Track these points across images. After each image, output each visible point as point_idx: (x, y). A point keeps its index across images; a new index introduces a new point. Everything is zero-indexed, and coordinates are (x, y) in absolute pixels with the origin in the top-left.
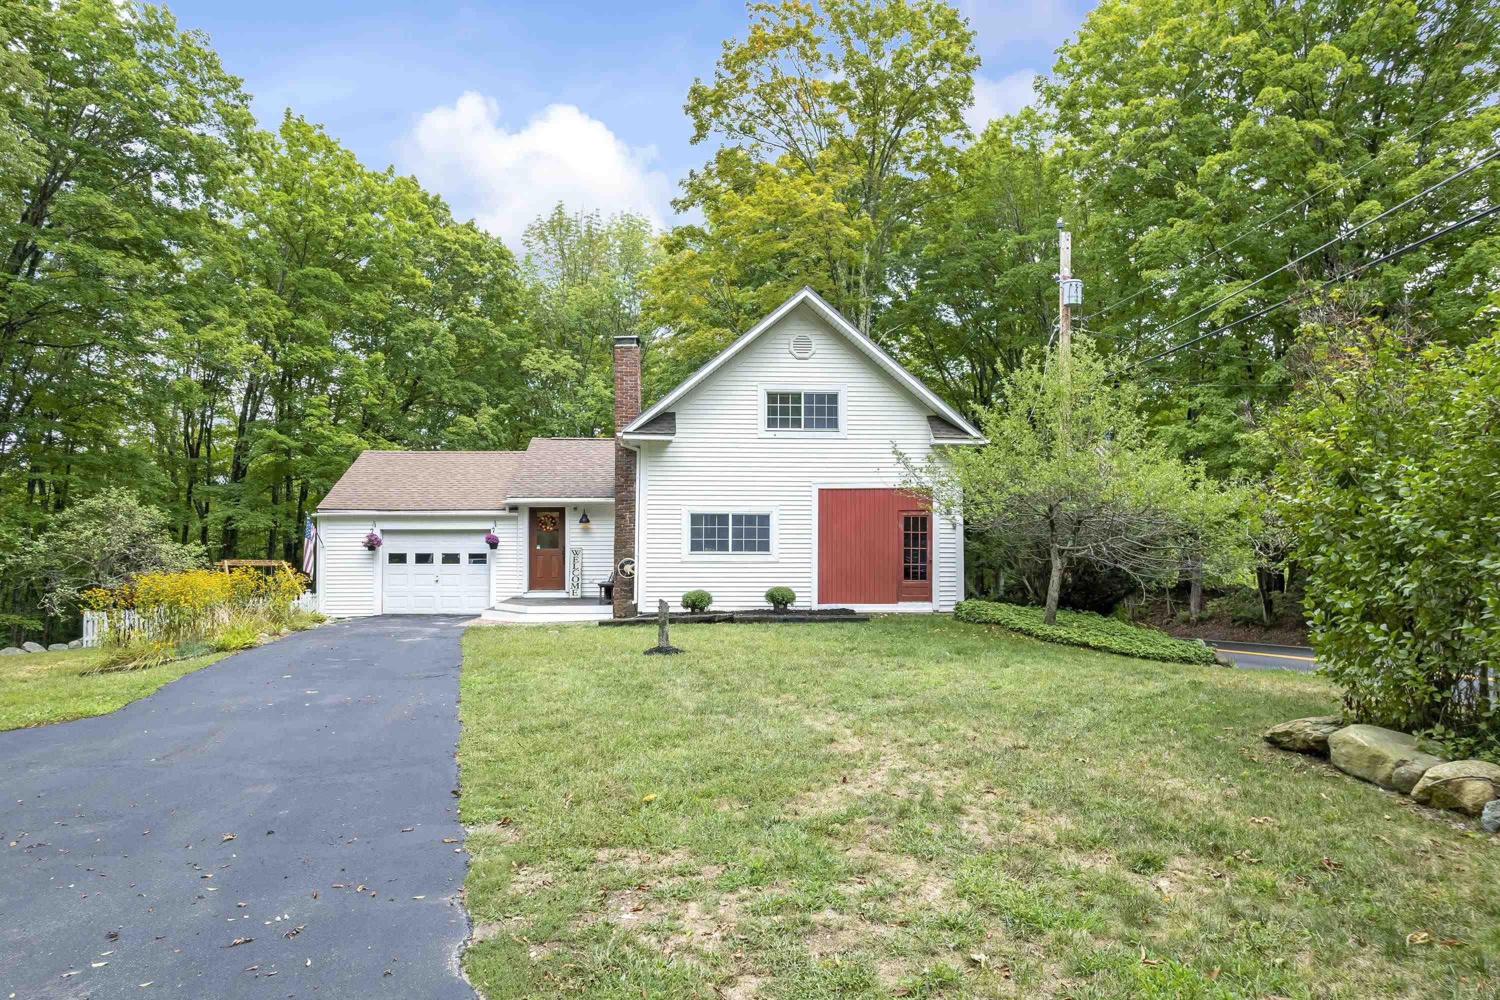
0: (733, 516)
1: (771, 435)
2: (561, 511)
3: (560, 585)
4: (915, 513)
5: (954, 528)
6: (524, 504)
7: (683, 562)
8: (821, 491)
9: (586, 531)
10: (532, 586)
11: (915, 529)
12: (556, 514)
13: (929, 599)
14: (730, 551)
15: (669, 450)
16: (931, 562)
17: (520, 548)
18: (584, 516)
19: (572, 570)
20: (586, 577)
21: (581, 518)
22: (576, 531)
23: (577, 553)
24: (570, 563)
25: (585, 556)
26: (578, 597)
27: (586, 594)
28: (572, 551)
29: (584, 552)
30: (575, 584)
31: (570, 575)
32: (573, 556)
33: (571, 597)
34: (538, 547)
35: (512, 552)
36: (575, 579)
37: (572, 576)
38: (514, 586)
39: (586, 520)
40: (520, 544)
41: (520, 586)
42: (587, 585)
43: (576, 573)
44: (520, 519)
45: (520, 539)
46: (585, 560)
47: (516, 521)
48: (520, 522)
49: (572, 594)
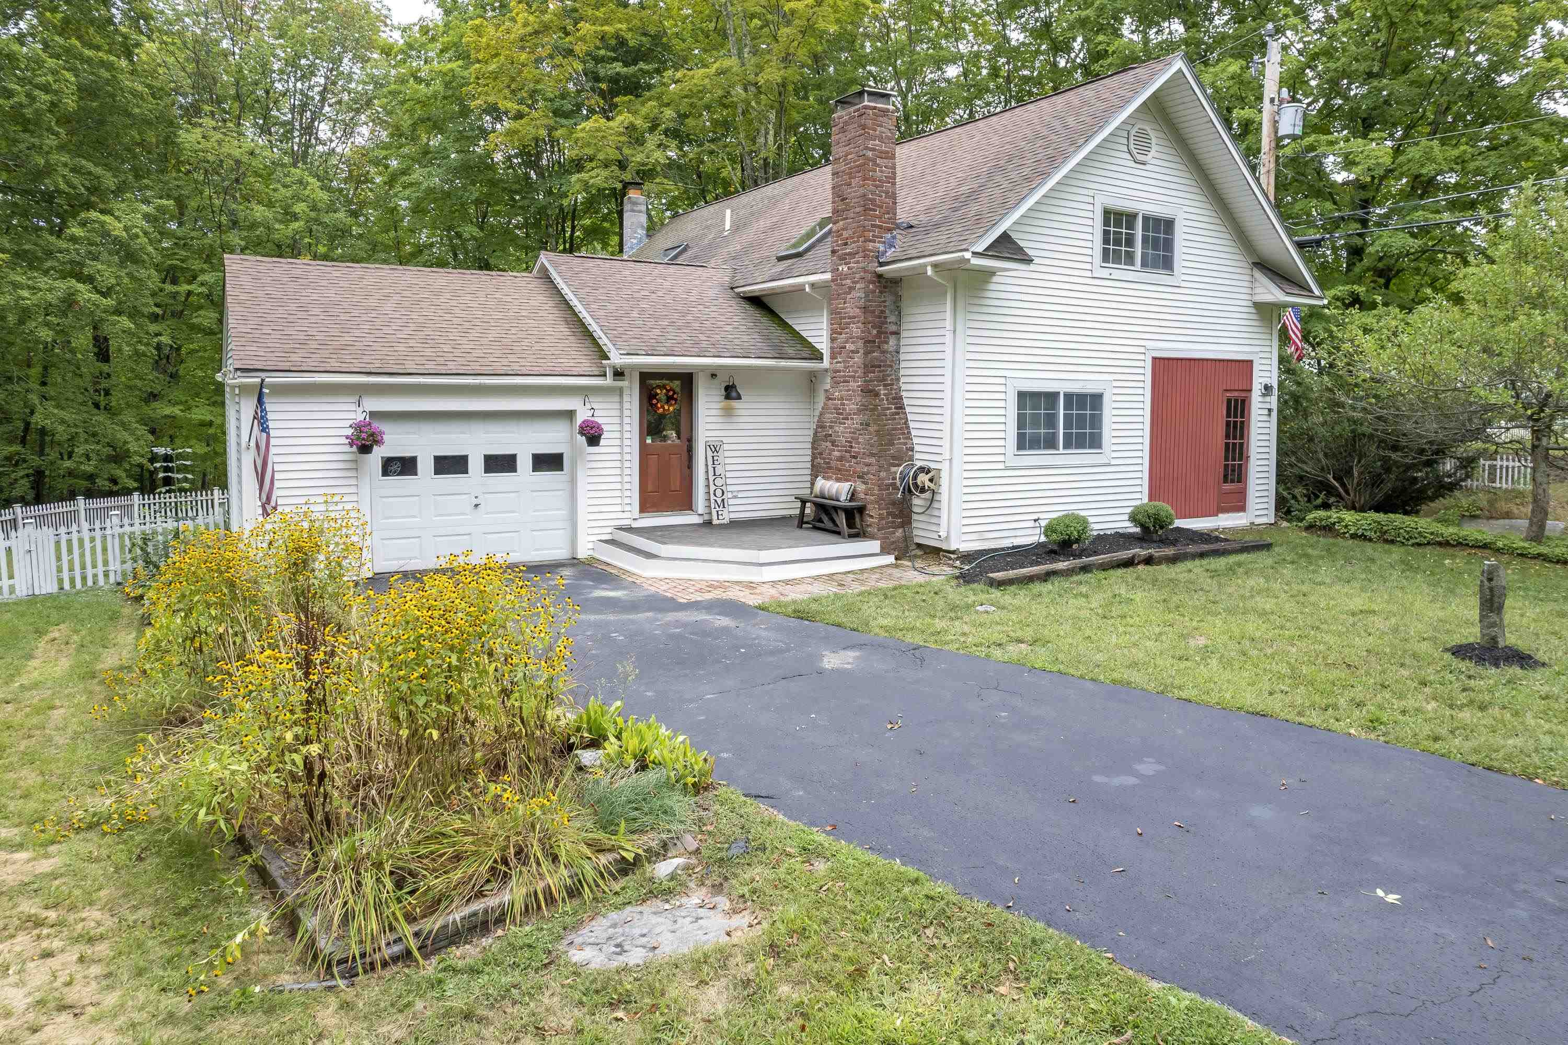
0: (1066, 395)
1: (1105, 273)
2: (687, 379)
3: (686, 503)
4: (1236, 394)
5: (1269, 415)
6: (633, 367)
7: (1007, 469)
8: (1154, 359)
9: (728, 413)
10: (645, 507)
11: (1235, 416)
12: (676, 385)
13: (1242, 508)
14: (1061, 451)
15: (992, 287)
16: (1248, 457)
17: (627, 442)
18: (727, 388)
19: (711, 478)
20: (730, 488)
21: (723, 392)
22: (714, 412)
23: (715, 450)
24: (707, 465)
25: (727, 454)
26: (726, 521)
27: (733, 516)
28: (708, 446)
29: (726, 447)
30: (719, 501)
31: (708, 486)
32: (710, 454)
33: (715, 522)
34: (649, 441)
35: (617, 450)
36: (719, 493)
37: (712, 488)
38: (619, 508)
39: (734, 394)
40: (627, 435)
41: (628, 508)
42: (731, 502)
43: (719, 482)
44: (626, 392)
45: (627, 428)
46: (728, 461)
47: (621, 395)
48: (626, 398)
49: (706, 517)
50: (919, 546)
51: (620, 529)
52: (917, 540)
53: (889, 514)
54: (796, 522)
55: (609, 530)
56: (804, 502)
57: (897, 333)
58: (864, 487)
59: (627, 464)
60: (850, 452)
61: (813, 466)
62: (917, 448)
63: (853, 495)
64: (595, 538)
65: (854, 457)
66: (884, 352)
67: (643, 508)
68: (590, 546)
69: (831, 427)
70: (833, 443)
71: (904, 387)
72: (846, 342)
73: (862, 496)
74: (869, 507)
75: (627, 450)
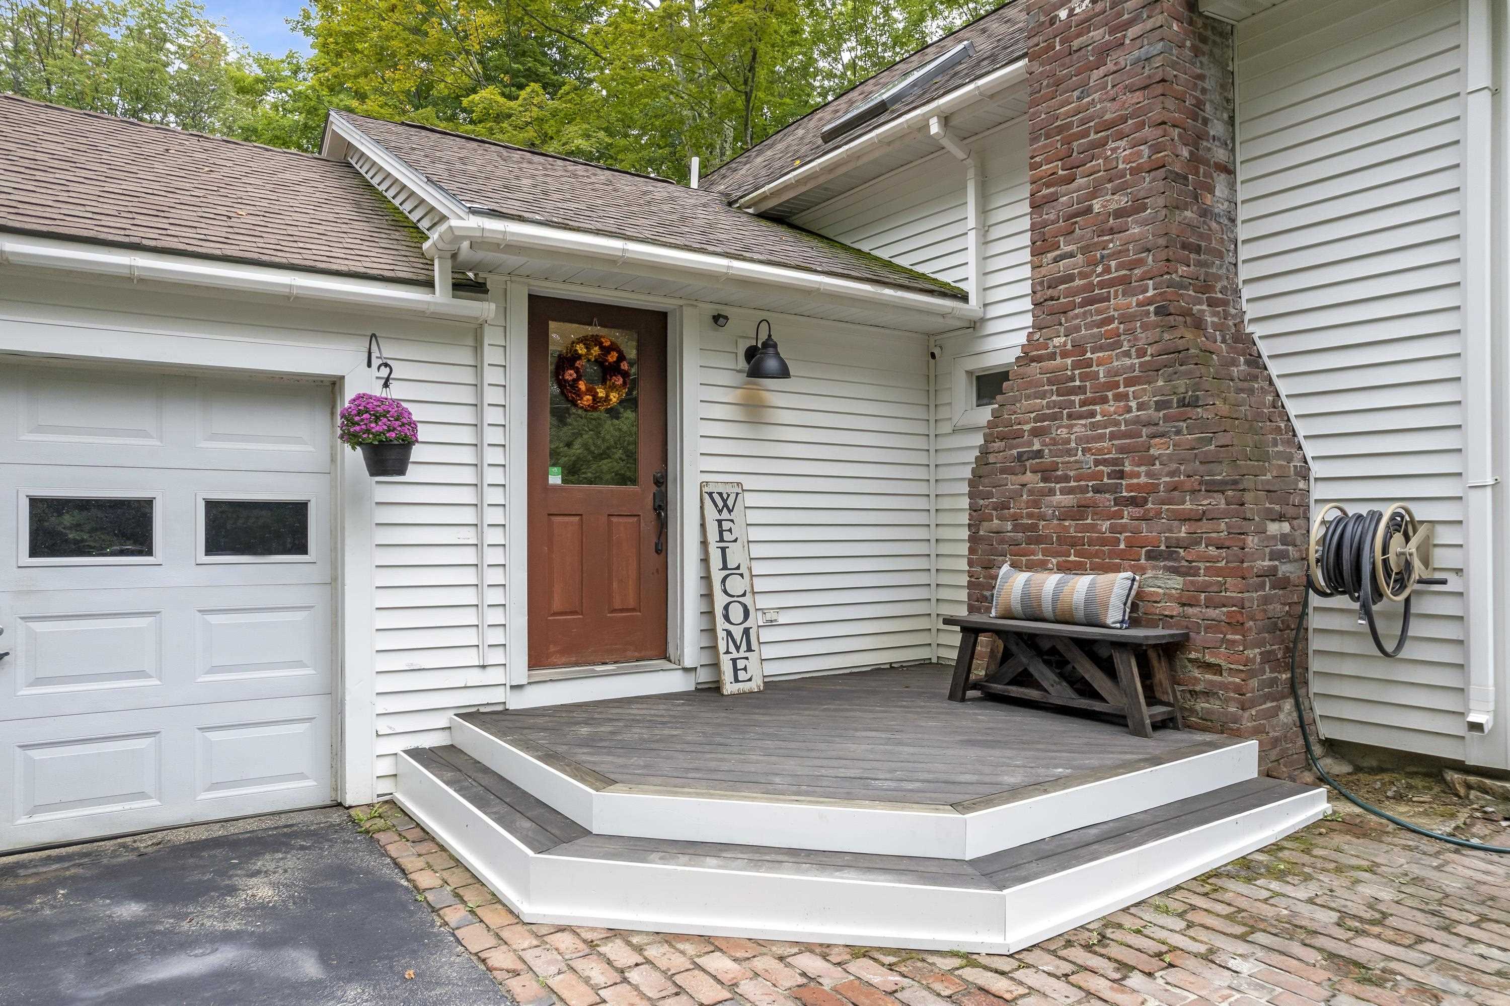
3: (650, 640)
9: (755, 412)
10: (543, 653)
12: (625, 339)
17: (493, 476)
18: (751, 354)
19: (717, 576)
20: (762, 602)
21: (742, 364)
22: (718, 412)
23: (725, 504)
24: (704, 543)
25: (753, 517)
26: (755, 685)
27: (772, 669)
28: (707, 494)
29: (750, 499)
30: (737, 632)
31: (708, 596)
32: (711, 514)
33: (730, 688)
34: (555, 478)
35: (467, 496)
36: (736, 613)
37: (720, 600)
38: (472, 659)
39: (771, 364)
40: (493, 456)
41: (496, 657)
42: (767, 635)
43: (736, 585)
44: (491, 337)
45: (493, 436)
46: (755, 534)
47: (478, 348)
48: (491, 355)
49: (704, 676)
50: (1333, 747)
51: (473, 716)
52: (1326, 731)
53: (1267, 658)
54: (946, 686)
55: (442, 721)
56: (971, 631)
57: (1228, 170)
58: (1176, 583)
59: (494, 536)
60: (1115, 489)
61: (974, 539)
62: (1317, 469)
63: (1134, 607)
64: (399, 745)
65: (1133, 502)
66: (1205, 213)
67: (537, 660)
68: (385, 767)
69: (1036, 433)
70: (1047, 474)
71: (1251, 311)
72: (1093, 195)
73: (1173, 608)
74: (1199, 638)
75: (494, 496)
